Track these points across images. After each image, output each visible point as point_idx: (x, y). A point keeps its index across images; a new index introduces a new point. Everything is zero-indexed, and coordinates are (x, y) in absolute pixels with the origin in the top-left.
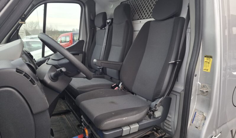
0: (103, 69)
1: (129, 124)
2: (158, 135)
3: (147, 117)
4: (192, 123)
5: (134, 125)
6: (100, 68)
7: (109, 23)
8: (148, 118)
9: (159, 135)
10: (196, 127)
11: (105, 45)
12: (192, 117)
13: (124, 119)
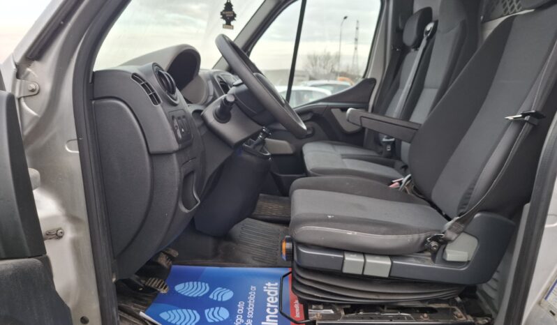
0: (393, 144)
1: (364, 251)
2: (461, 317)
3: (429, 256)
4: (546, 298)
5: (377, 258)
6: (388, 143)
7: (428, 32)
8: (430, 258)
9: (464, 318)
10: (551, 312)
11: (410, 86)
12: (551, 282)
13: (350, 233)
